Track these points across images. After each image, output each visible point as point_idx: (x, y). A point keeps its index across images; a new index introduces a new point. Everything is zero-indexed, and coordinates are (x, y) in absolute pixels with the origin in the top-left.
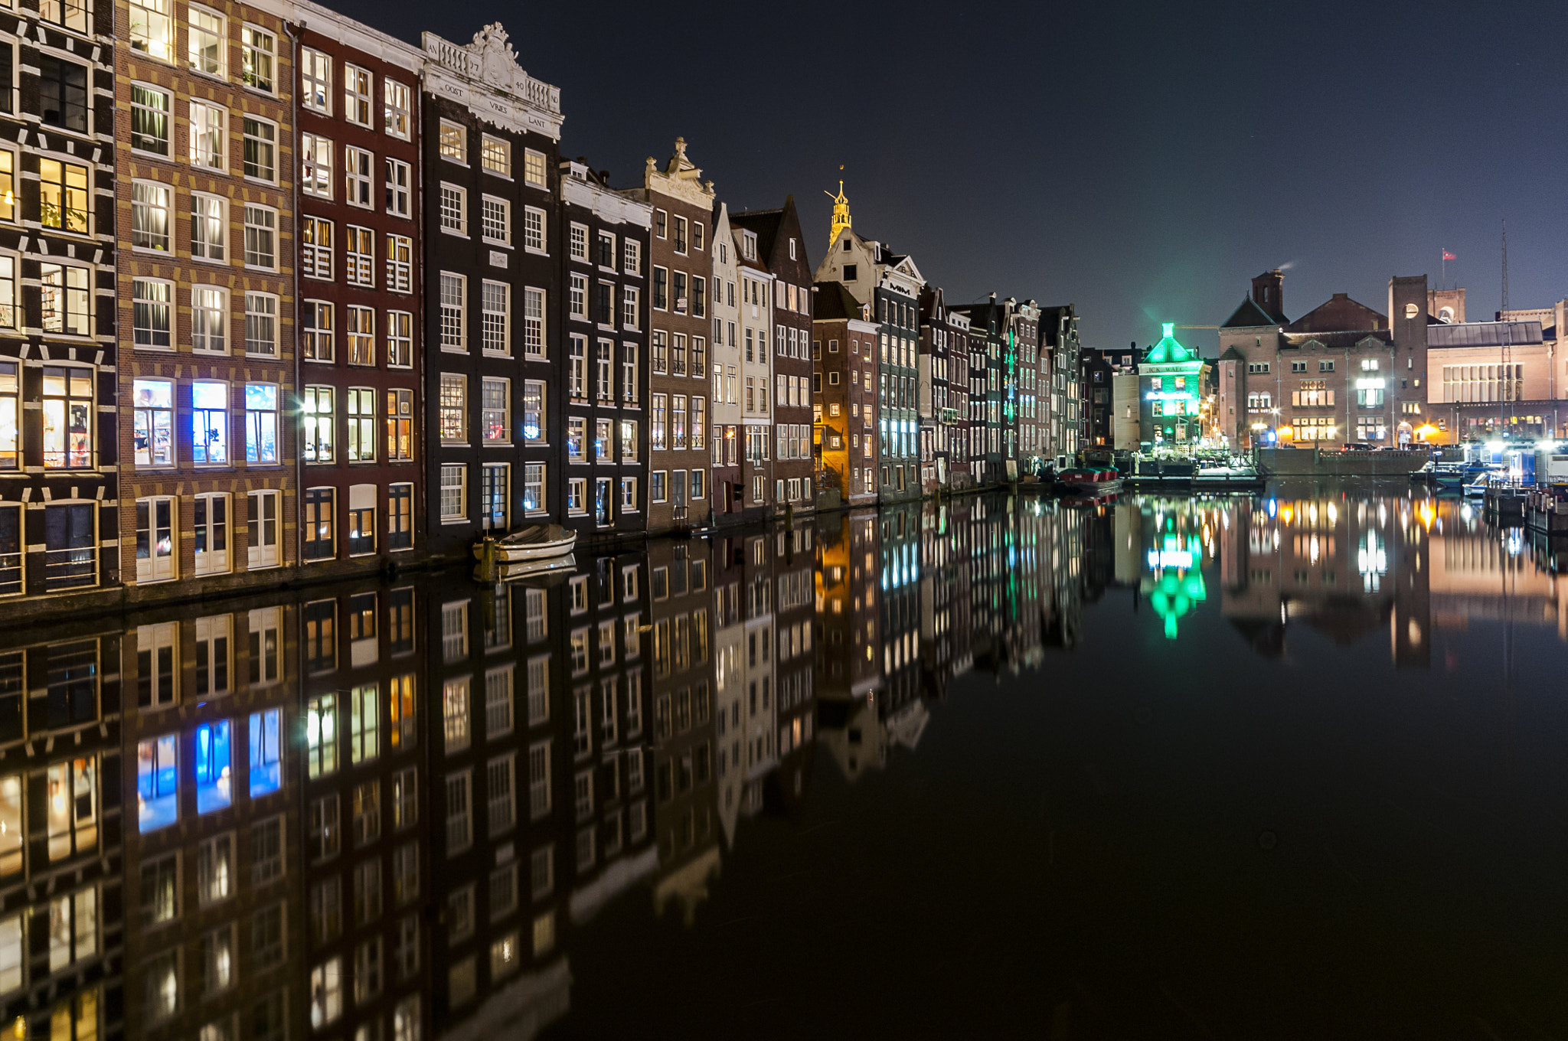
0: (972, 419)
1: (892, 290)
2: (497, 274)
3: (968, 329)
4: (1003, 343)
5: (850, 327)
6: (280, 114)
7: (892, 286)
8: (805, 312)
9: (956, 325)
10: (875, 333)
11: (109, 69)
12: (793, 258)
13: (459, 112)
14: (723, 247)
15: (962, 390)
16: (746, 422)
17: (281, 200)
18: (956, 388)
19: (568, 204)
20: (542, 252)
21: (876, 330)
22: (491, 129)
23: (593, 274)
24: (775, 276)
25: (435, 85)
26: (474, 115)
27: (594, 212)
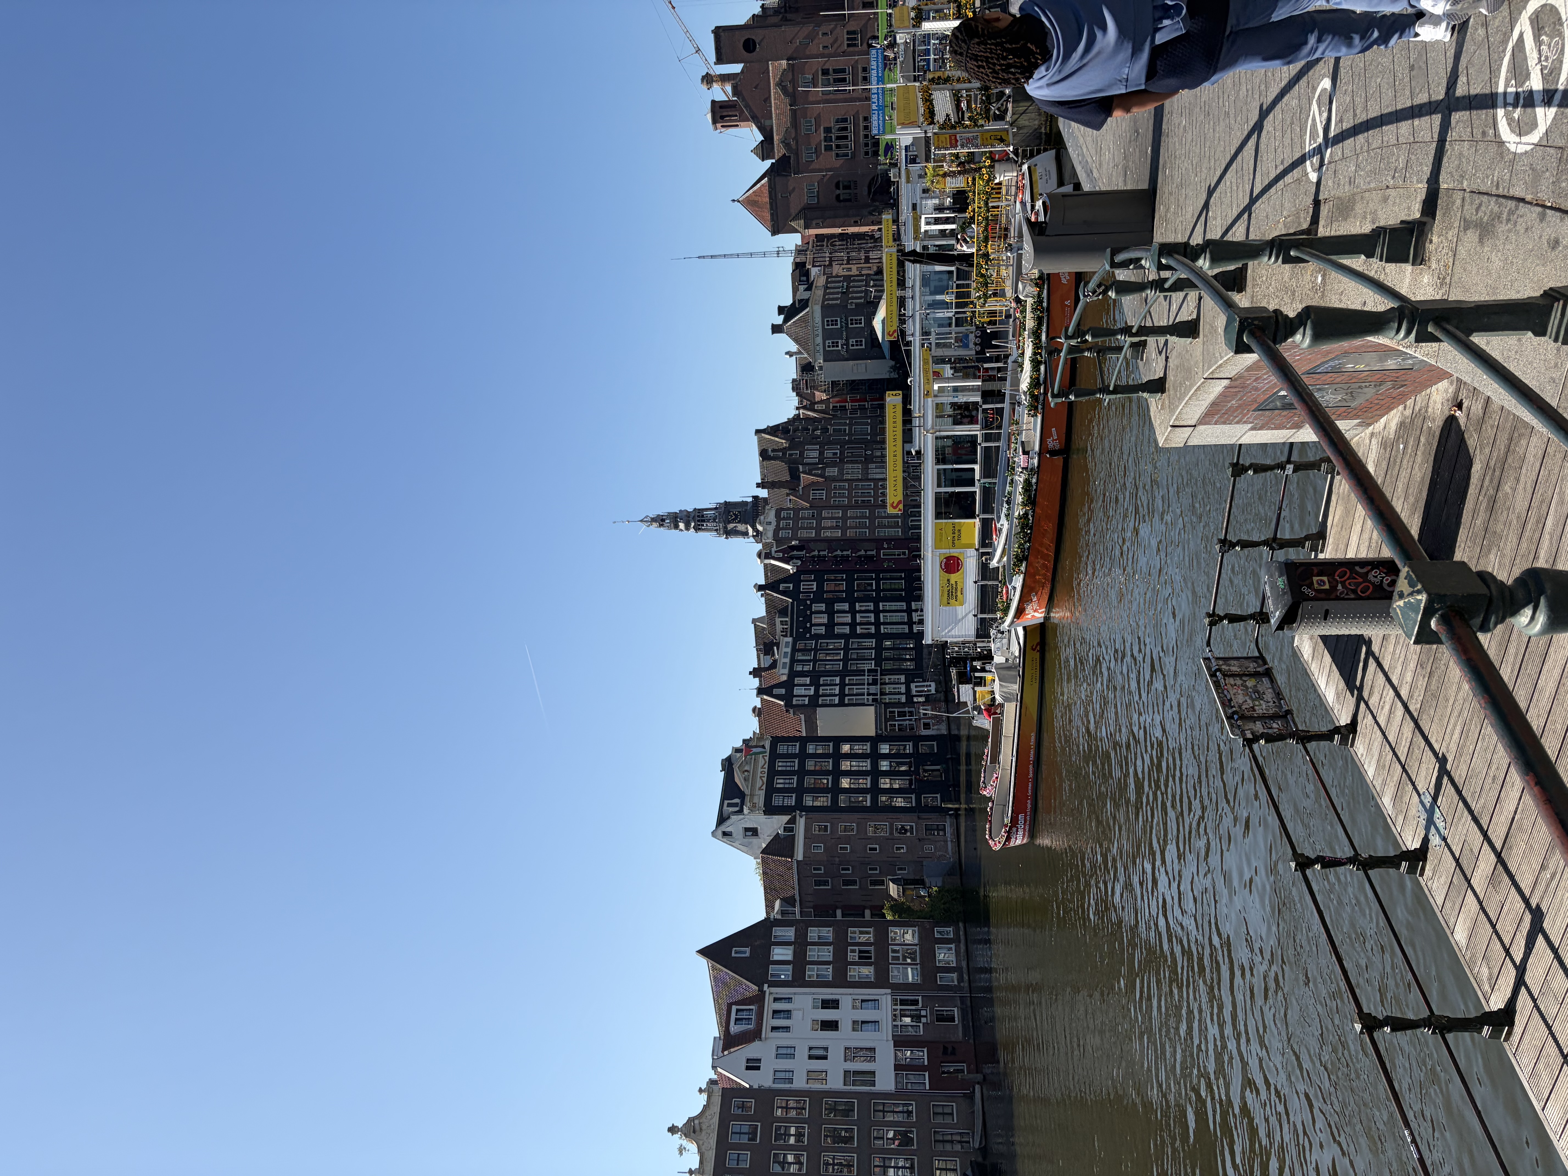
0: (873, 630)
1: (764, 787)
3: (790, 639)
4: (800, 572)
5: (800, 858)
7: (760, 789)
8: (789, 933)
9: (787, 660)
10: (804, 818)
12: (747, 952)
15: (846, 649)
16: (891, 1038)
18: (845, 660)
21: (801, 816)
24: (766, 986)
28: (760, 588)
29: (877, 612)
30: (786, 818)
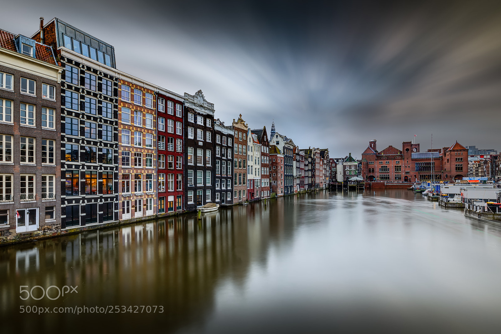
0: (305, 176)
2: (200, 147)
4: (312, 158)
5: (278, 155)
6: (154, 113)
8: (268, 153)
9: (302, 154)
10: (284, 157)
11: (117, 104)
12: (265, 140)
13: (192, 111)
14: (250, 139)
15: (303, 169)
16: (255, 178)
17: (153, 132)
18: (301, 169)
19: (215, 130)
20: (210, 141)
22: (199, 114)
23: (221, 146)
24: (261, 145)
25: (187, 105)
26: (195, 111)
27: (221, 132)
28: (310, 148)
29: (307, 177)
30: (283, 152)
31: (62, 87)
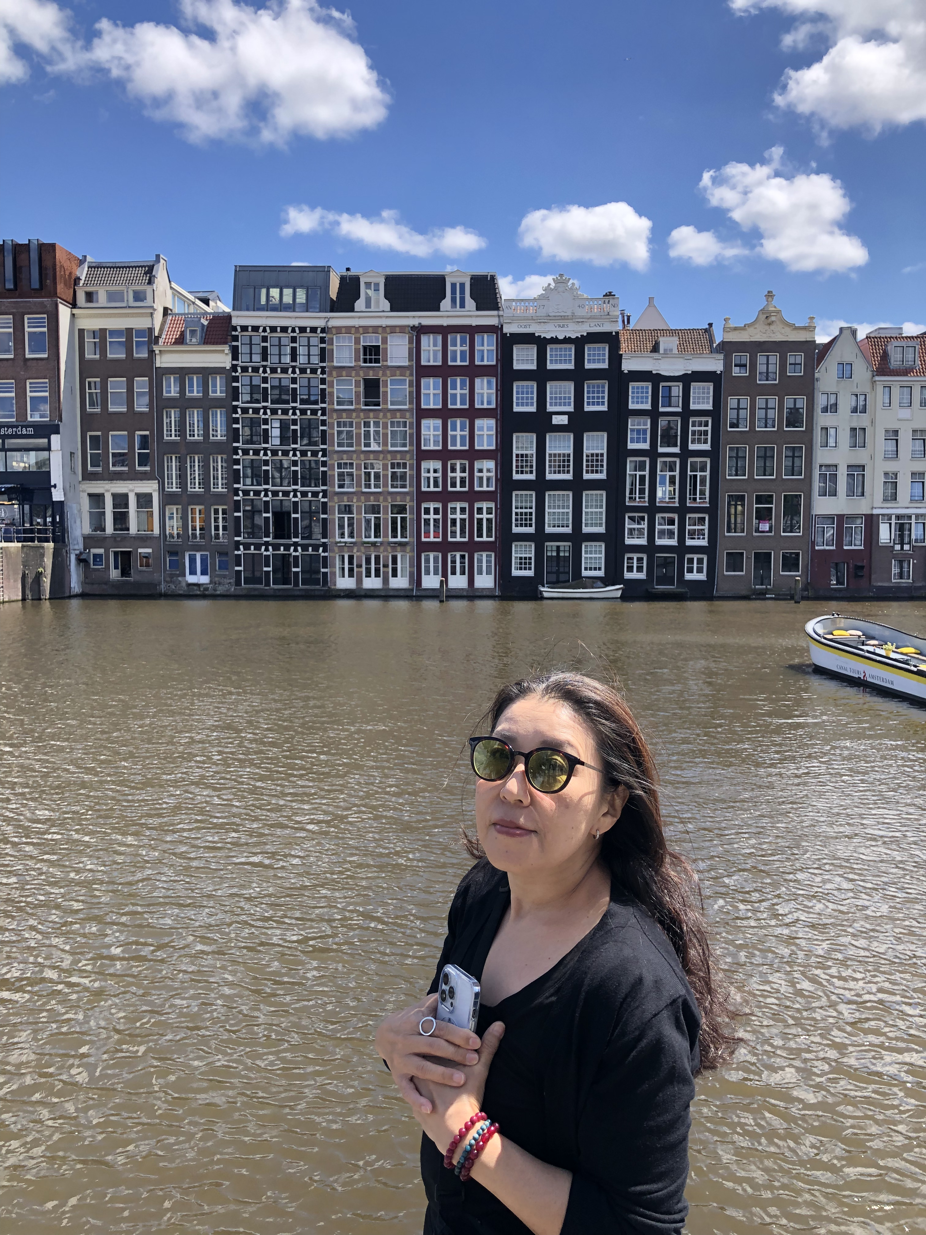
2: (560, 428)
6: (408, 373)
11: (325, 376)
13: (528, 339)
14: (845, 365)
16: (875, 512)
17: (408, 415)
19: (626, 372)
20: (604, 408)
22: (555, 341)
23: (654, 414)
25: (508, 329)
26: (540, 336)
27: (654, 372)
31: (234, 374)
